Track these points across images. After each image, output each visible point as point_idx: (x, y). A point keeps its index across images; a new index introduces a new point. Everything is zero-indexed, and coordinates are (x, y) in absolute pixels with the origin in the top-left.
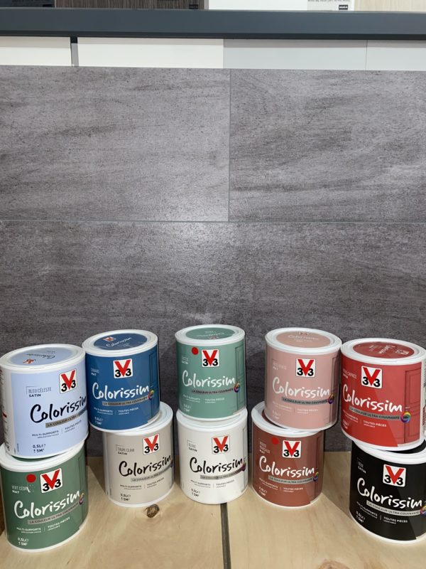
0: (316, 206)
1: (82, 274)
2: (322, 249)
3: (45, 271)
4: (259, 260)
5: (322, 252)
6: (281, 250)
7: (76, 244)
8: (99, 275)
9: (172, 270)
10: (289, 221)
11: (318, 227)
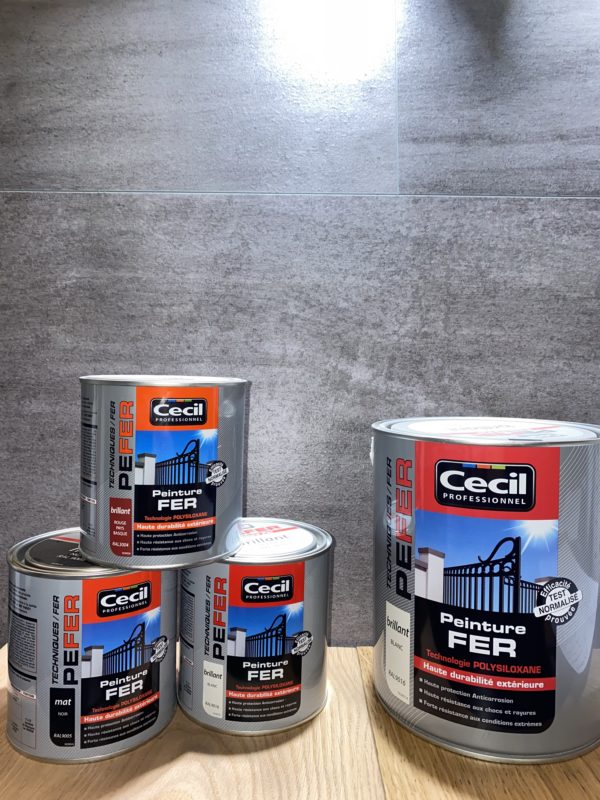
0: (547, 169)
1: (136, 285)
2: (564, 242)
3: (70, 279)
4: (454, 260)
5: (565, 247)
6: (492, 244)
7: (126, 233)
8: (165, 288)
9: (297, 280)
10: (502, 193)
11: (555, 204)
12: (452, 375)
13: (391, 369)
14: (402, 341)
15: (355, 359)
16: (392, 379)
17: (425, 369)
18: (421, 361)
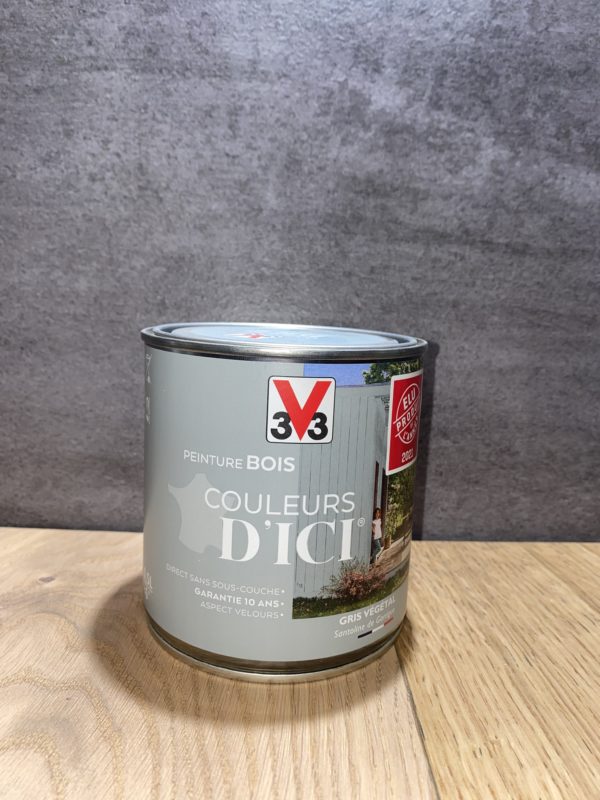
12: (539, 102)
13: (439, 90)
14: (458, 41)
15: (377, 70)
16: (440, 108)
17: (496, 92)
18: (490, 77)
